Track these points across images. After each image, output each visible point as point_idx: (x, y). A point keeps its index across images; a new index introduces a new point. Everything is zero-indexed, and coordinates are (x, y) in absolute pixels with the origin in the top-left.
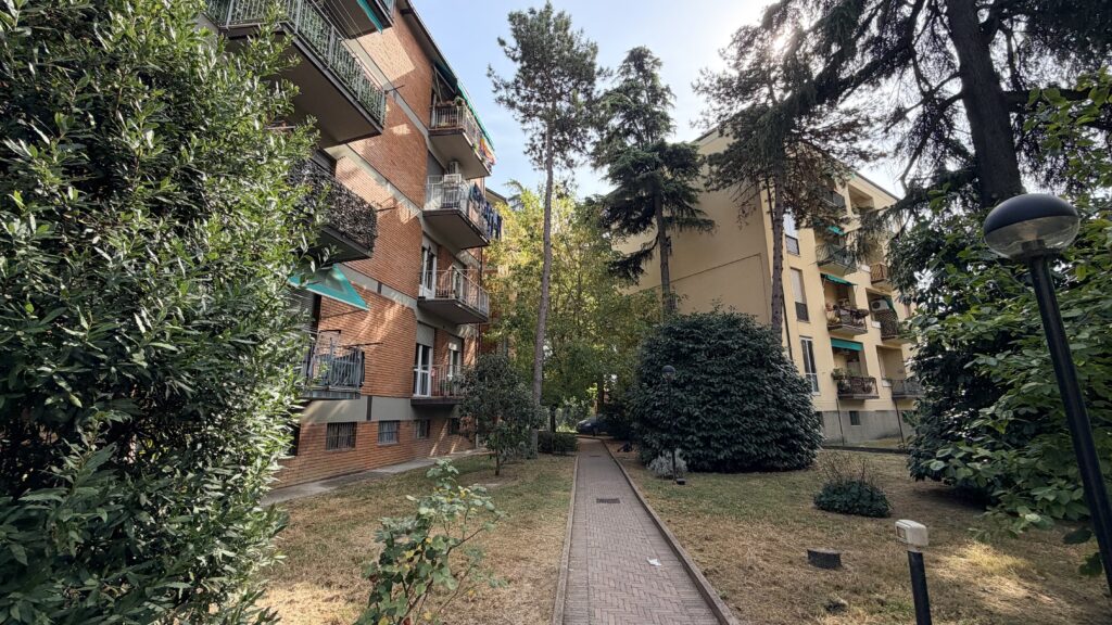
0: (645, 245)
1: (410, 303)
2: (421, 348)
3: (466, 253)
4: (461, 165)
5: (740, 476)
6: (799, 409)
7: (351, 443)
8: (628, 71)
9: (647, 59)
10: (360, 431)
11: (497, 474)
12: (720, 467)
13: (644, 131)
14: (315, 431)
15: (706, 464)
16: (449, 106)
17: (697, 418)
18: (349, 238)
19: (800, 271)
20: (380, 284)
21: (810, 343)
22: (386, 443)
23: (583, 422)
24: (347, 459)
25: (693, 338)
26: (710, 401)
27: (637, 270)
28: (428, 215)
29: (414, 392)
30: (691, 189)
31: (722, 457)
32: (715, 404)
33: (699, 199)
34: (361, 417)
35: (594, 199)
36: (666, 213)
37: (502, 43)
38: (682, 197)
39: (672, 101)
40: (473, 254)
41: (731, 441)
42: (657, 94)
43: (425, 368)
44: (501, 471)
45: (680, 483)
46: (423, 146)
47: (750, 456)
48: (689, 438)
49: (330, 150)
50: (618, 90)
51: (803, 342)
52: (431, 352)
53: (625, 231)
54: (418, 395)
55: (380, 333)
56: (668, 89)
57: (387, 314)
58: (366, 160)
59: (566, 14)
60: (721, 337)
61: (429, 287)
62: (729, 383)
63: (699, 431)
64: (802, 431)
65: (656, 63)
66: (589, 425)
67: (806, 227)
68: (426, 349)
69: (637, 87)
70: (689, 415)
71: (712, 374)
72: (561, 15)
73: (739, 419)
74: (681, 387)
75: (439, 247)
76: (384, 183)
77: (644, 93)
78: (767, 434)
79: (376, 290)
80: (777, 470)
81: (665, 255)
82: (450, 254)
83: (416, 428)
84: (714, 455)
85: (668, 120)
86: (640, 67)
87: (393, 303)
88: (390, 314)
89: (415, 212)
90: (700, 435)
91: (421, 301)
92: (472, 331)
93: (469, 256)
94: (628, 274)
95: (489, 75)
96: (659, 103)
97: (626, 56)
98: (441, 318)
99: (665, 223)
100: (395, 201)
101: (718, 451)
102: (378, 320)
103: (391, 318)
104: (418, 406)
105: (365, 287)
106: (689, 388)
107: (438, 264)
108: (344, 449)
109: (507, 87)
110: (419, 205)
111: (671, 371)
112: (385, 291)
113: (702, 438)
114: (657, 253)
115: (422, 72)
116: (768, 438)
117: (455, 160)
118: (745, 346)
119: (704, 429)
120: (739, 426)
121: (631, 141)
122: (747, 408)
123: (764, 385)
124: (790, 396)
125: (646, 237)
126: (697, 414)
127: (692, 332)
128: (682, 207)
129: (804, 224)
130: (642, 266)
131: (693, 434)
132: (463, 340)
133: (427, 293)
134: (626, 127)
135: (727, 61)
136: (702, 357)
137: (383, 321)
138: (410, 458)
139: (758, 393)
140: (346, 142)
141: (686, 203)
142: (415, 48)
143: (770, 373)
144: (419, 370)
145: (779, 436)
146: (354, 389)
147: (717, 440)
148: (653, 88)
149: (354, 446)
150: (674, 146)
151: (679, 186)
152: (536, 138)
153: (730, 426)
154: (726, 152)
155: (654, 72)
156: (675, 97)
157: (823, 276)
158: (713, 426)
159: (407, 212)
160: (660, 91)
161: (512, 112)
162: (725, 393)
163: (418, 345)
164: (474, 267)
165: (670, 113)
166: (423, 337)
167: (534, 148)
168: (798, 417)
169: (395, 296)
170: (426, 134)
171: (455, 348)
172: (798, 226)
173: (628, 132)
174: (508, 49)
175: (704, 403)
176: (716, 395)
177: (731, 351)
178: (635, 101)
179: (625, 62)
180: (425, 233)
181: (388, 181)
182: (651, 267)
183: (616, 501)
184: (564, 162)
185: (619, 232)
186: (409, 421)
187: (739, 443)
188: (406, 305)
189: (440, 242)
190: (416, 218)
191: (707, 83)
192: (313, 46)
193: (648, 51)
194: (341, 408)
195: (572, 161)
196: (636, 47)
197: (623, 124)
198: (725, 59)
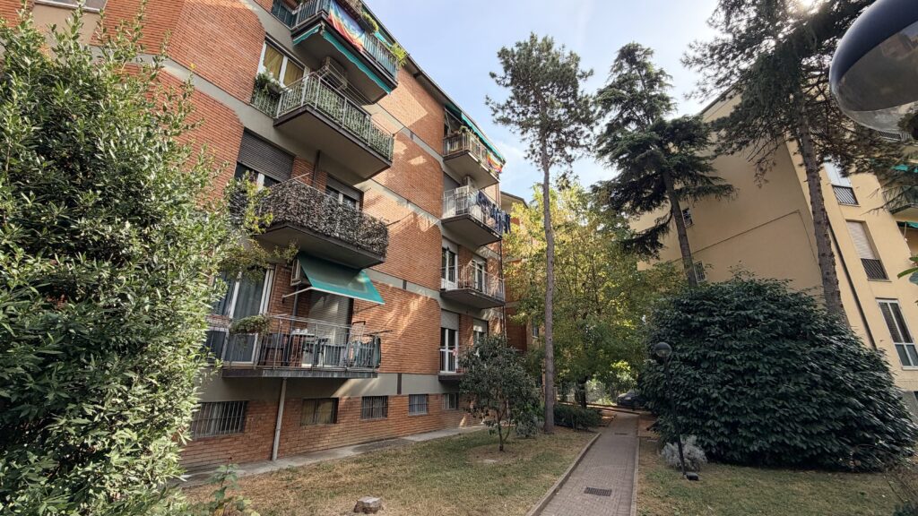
0: (658, 220)
1: (435, 295)
2: (447, 331)
3: (485, 249)
4: (473, 179)
5: (786, 474)
6: (868, 392)
7: (385, 414)
8: (621, 67)
9: (637, 53)
10: (391, 402)
11: (501, 449)
12: (755, 461)
13: (644, 115)
14: (351, 404)
15: (736, 456)
16: (456, 135)
17: (716, 400)
18: (363, 249)
19: (862, 223)
20: (405, 282)
21: (896, 308)
22: (416, 414)
23: (623, 395)
24: (382, 428)
25: (703, 310)
26: (731, 381)
27: (655, 244)
28: (445, 223)
29: (443, 368)
30: (699, 159)
31: (756, 448)
32: (739, 385)
33: (714, 167)
34: (391, 392)
35: (599, 185)
36: (677, 187)
37: (493, 76)
38: (690, 168)
39: (668, 81)
40: (492, 248)
41: (767, 430)
42: (653, 80)
43: (450, 348)
44: (505, 446)
45: (691, 478)
46: (438, 169)
47: (797, 450)
48: (709, 423)
49: (357, 186)
50: (611, 86)
51: (883, 306)
52: (457, 333)
53: (638, 209)
54: (446, 372)
55: (405, 323)
56: (662, 72)
57: (412, 305)
58: (389, 188)
59: (549, 37)
60: (738, 308)
61: (452, 279)
62: (755, 360)
63: (722, 414)
64: (876, 421)
65: (648, 52)
66: (629, 398)
67: (857, 172)
68: (452, 333)
69: (630, 79)
70: (706, 397)
71: (731, 349)
72: (545, 39)
73: (775, 403)
74: (696, 365)
75: (458, 245)
76: (405, 203)
77: (640, 83)
78: (819, 422)
79: (401, 287)
80: (847, 470)
81: (680, 227)
82: (470, 251)
83: (446, 400)
84: (745, 445)
85: (667, 99)
86: (632, 61)
87: (418, 296)
88: (414, 305)
89: (434, 221)
90: (723, 419)
91: (443, 293)
92: (495, 314)
93: (489, 250)
94: (647, 250)
95: (487, 103)
96: (656, 87)
97: (616, 56)
98: (464, 306)
99: (676, 196)
100: (415, 215)
101: (750, 441)
102: (404, 310)
103: (416, 308)
104: (444, 381)
105: (391, 285)
106: (705, 365)
107: (459, 260)
108: (377, 419)
109: (503, 108)
110: (437, 215)
111: (666, 349)
112: (410, 287)
113: (726, 424)
114: (673, 226)
115: (435, 114)
116: (821, 428)
117: (467, 175)
118: (771, 316)
119: (727, 413)
120: (775, 411)
121: (632, 127)
122: (783, 389)
123: (807, 362)
124: (851, 375)
125: (662, 212)
126: (714, 395)
127: (704, 304)
128: (695, 178)
129: (854, 169)
130: (660, 240)
131: (714, 418)
132: (488, 322)
133: (448, 285)
134: (625, 116)
135: (719, 28)
136: (715, 330)
137: (408, 311)
138: (440, 426)
139: (799, 372)
140: (370, 177)
141: (698, 172)
142: (428, 99)
143: (815, 346)
144: (447, 351)
145: (839, 426)
146: (371, 370)
147: (747, 427)
148: (648, 75)
149: (386, 416)
150: (674, 122)
151: (685, 158)
152: (534, 144)
153: (764, 411)
154: (732, 114)
155: (647, 61)
156: (671, 77)
157: (901, 225)
158: (738, 411)
159: (427, 222)
160: (654, 77)
161: (508, 127)
162: (753, 371)
163: (443, 330)
164: (494, 259)
165: (668, 92)
166: (448, 322)
167: (533, 152)
168: (868, 403)
169: (420, 291)
170: (440, 160)
171: (480, 329)
172: (845, 174)
173: (627, 121)
174: (499, 79)
175: (724, 384)
176: (738, 373)
177: (755, 323)
178: (631, 91)
179: (616, 61)
180: (443, 237)
181: (409, 201)
182: (670, 240)
183: (606, 493)
184: (563, 160)
185: (632, 211)
186: (437, 395)
187: (778, 433)
188: (429, 297)
189: (459, 243)
190: (435, 226)
191: (698, 55)
192: (329, 115)
193: (638, 45)
194: (373, 385)
195: (570, 156)
196: (624, 45)
197: (621, 115)
198: (716, 27)
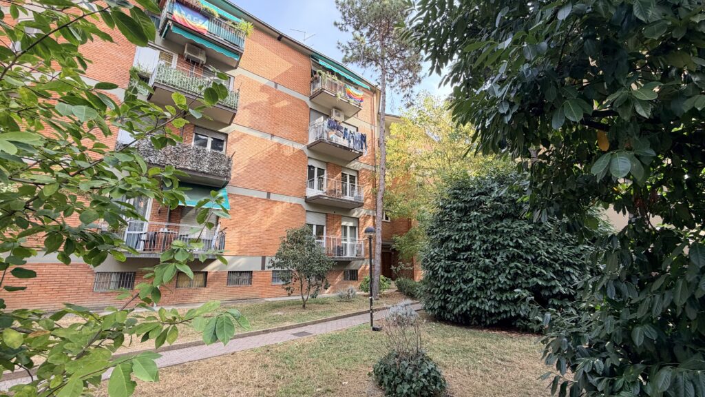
2: (314, 226)
3: (353, 164)
10: (256, 275)
11: (304, 306)
14: (219, 275)
18: (207, 174)
20: (269, 194)
22: (279, 283)
24: (245, 291)
28: (310, 146)
34: (256, 268)
46: (304, 107)
49: (223, 130)
52: (325, 228)
57: (275, 209)
58: (252, 128)
61: (320, 187)
68: (320, 228)
75: (327, 163)
76: (269, 136)
79: (265, 197)
82: (339, 166)
87: (281, 203)
89: (299, 147)
91: (306, 199)
92: (367, 212)
93: (362, 163)
100: (279, 145)
102: (267, 213)
103: (280, 211)
105: (254, 197)
107: (328, 174)
108: (243, 286)
110: (302, 142)
112: (273, 197)
115: (300, 64)
132: (358, 219)
133: (319, 193)
137: (272, 213)
140: (231, 122)
149: (251, 284)
159: (292, 149)
163: (310, 225)
164: (367, 170)
166: (315, 220)
169: (284, 199)
170: (307, 100)
171: (351, 224)
180: (309, 157)
181: (272, 135)
188: (294, 203)
189: (329, 161)
190: (301, 151)
194: (239, 264)
